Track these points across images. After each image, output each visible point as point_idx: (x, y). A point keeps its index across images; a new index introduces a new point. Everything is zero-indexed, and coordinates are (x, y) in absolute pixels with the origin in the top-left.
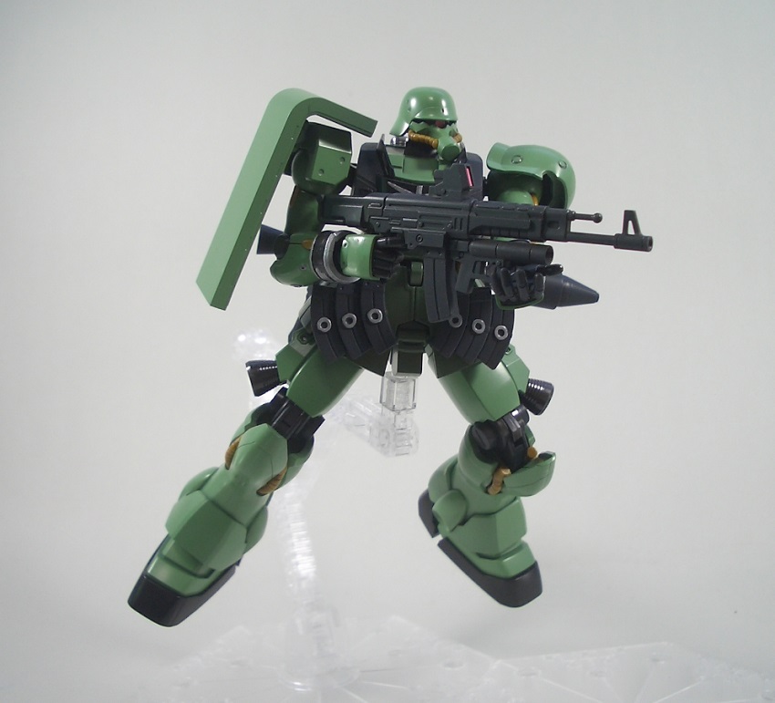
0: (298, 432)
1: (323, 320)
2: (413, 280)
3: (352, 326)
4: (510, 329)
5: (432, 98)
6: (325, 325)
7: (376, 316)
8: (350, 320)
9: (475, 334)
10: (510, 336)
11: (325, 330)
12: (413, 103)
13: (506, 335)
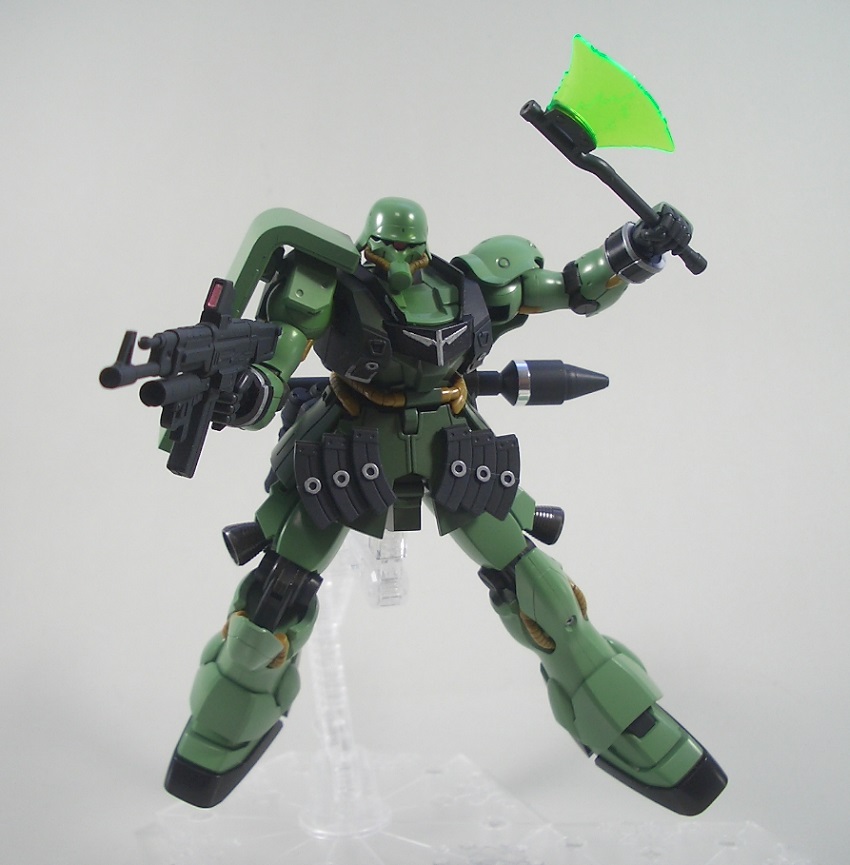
0: (293, 601)
1: (311, 480)
2: (408, 427)
3: (345, 484)
4: (517, 476)
5: (398, 214)
6: (313, 486)
7: (371, 471)
8: (342, 478)
9: (481, 482)
10: (517, 482)
11: (315, 492)
12: (380, 219)
13: (513, 481)
